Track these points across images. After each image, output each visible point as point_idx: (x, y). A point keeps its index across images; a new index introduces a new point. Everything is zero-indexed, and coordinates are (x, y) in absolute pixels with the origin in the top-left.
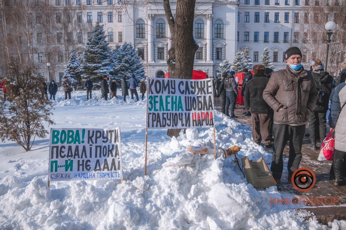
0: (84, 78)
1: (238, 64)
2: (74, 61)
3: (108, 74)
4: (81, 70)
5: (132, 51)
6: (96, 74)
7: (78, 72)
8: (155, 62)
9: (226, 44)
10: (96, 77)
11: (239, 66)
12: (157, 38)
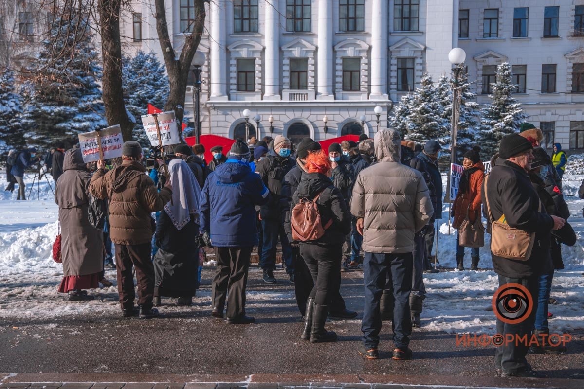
0: (32, 142)
1: (423, 108)
2: (7, 98)
4: (24, 121)
5: (156, 74)
6: (62, 131)
7: (17, 127)
8: (229, 99)
9: (425, 48)
10: (64, 140)
11: (428, 112)
12: (236, 32)
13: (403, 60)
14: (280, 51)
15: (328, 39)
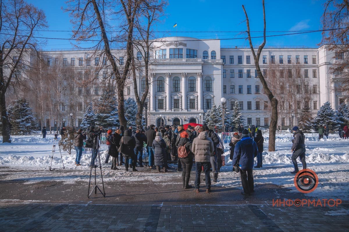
0: (97, 124)
1: (214, 114)
2: (90, 112)
3: (116, 121)
4: (95, 118)
5: (134, 104)
6: (106, 121)
7: (93, 120)
8: (156, 111)
9: (214, 96)
10: (106, 124)
11: (215, 115)
12: (158, 91)
13: (208, 100)
14: (171, 97)
15: (185, 93)
